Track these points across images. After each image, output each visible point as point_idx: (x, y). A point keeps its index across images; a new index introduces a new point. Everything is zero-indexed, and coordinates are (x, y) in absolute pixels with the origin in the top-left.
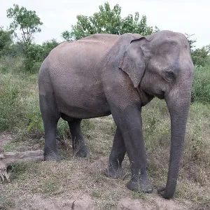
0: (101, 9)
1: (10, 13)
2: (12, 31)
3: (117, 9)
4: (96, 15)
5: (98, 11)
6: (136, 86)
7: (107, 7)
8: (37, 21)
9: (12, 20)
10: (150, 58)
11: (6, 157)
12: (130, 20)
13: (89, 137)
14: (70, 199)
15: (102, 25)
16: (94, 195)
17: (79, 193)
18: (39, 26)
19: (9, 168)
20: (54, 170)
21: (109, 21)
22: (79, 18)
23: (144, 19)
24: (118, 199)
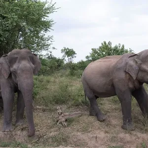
0: (102, 44)
1: (62, 51)
2: (64, 59)
3: (110, 43)
4: (100, 47)
5: (101, 45)
6: (134, 79)
7: (105, 43)
8: (74, 53)
9: (63, 54)
10: (141, 64)
11: (65, 115)
12: (116, 47)
13: (101, 104)
14: (95, 134)
15: (103, 51)
16: (106, 132)
17: (98, 131)
18: (75, 55)
19: (66, 120)
20: (86, 121)
21: (106, 49)
22: (92, 49)
23: (123, 46)
24: (118, 134)
